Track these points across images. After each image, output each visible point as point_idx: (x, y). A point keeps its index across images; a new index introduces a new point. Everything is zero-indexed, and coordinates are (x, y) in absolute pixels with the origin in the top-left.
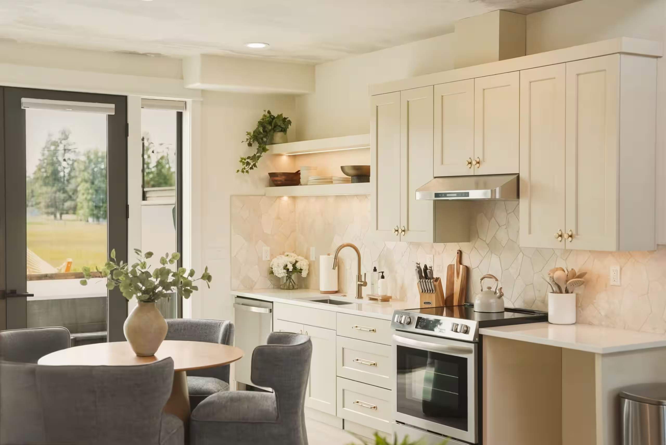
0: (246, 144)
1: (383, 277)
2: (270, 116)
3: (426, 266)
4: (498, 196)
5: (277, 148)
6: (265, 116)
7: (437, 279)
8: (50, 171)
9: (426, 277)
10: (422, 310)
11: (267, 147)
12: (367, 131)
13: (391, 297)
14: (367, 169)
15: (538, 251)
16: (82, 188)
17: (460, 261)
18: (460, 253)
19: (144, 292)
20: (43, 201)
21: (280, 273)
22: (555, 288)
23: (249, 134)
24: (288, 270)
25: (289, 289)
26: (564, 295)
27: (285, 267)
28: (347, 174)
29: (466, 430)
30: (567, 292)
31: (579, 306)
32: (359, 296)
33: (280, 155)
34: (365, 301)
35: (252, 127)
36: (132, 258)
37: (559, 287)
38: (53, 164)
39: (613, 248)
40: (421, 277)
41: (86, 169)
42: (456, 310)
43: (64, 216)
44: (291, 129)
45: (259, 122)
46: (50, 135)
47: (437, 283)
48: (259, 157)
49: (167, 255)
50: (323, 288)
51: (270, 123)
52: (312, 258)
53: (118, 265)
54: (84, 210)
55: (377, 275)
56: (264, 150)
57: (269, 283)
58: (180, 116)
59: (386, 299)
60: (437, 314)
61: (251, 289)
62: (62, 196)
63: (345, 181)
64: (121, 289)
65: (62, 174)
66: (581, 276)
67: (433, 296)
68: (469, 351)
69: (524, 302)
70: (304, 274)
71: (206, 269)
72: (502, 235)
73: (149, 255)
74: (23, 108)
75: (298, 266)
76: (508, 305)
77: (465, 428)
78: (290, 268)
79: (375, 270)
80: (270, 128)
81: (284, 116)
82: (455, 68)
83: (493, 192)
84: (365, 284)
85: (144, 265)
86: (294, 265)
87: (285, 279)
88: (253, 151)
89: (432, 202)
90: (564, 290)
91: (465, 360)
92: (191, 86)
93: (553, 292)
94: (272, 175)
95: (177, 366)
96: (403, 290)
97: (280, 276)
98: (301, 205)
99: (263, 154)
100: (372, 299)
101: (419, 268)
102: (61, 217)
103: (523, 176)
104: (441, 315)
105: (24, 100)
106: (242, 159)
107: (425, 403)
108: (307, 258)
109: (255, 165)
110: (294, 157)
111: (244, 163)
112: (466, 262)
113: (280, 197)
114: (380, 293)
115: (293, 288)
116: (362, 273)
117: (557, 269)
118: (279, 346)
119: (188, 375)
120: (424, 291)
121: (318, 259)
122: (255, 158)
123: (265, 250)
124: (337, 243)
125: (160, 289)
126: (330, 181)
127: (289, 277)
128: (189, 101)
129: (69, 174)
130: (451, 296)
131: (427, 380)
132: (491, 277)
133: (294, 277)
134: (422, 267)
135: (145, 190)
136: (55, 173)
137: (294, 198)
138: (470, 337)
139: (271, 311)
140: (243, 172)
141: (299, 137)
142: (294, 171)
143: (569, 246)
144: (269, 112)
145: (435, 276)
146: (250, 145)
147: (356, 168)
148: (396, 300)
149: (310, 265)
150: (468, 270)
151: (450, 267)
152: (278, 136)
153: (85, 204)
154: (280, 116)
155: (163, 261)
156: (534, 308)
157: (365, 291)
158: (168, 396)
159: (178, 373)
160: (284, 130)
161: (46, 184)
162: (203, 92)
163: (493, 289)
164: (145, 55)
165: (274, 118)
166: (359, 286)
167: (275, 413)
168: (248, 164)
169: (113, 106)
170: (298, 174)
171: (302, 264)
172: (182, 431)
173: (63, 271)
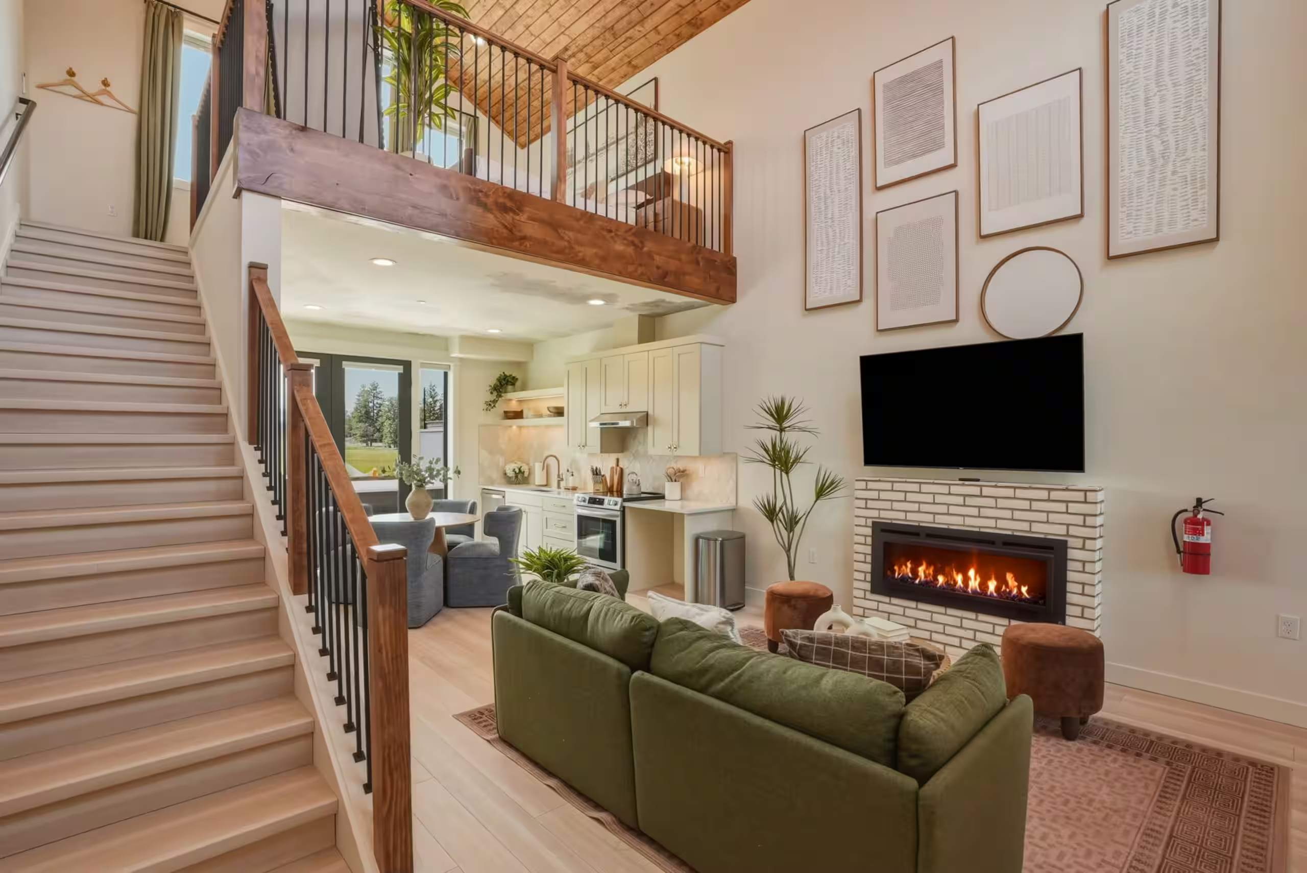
0: (489, 393)
1: (572, 475)
2: (505, 375)
3: (597, 468)
4: (635, 425)
5: (510, 395)
6: (501, 375)
7: (603, 476)
8: (363, 412)
9: (597, 474)
10: (594, 493)
11: (503, 395)
12: (562, 386)
13: (577, 488)
14: (562, 408)
15: (661, 457)
16: (387, 423)
17: (618, 465)
18: (618, 460)
19: (418, 481)
20: (358, 433)
21: (510, 474)
22: (669, 479)
23: (491, 386)
24: (515, 472)
25: (516, 484)
26: (674, 483)
27: (514, 470)
28: (550, 412)
29: (616, 562)
30: (675, 481)
31: (683, 489)
32: (559, 487)
33: (510, 400)
34: (562, 490)
35: (493, 381)
36: (414, 461)
37: (671, 478)
38: (365, 406)
39: (697, 454)
40: (594, 474)
41: (389, 411)
42: (615, 494)
43: (374, 444)
44: (518, 384)
45: (497, 379)
46: (363, 387)
47: (603, 478)
48: (497, 401)
49: (433, 459)
50: (537, 483)
51: (504, 379)
52: (531, 464)
53: (402, 464)
54: (387, 440)
55: (569, 474)
56: (500, 396)
57: (503, 481)
58: (446, 374)
59: (574, 489)
60: (603, 495)
61: (492, 484)
62: (371, 429)
63: (550, 416)
64: (404, 479)
65: (372, 414)
66: (683, 471)
67: (601, 486)
68: (617, 516)
69: (653, 488)
70: (526, 474)
71: (457, 467)
72: (641, 449)
73: (421, 458)
74: (343, 367)
75: (522, 469)
76: (643, 490)
77: (614, 561)
78: (517, 471)
79: (568, 471)
80: (504, 382)
81: (513, 375)
82: (614, 348)
83: (632, 422)
84: (562, 479)
85: (418, 465)
86: (520, 469)
87: (514, 478)
88: (493, 397)
89: (599, 429)
90: (673, 480)
91: (615, 522)
92: (453, 355)
93: (668, 481)
94: (505, 412)
95: (437, 524)
96: (585, 483)
97: (510, 476)
98: (524, 431)
99: (500, 399)
100: (565, 489)
101: (592, 468)
102: (371, 444)
103: (650, 412)
104: (607, 495)
105: (344, 363)
106: (486, 402)
107: (600, 550)
108: (528, 464)
109: (494, 406)
110: (520, 401)
111: (487, 405)
112: (621, 465)
113: (511, 427)
114: (570, 485)
115: (519, 484)
116: (560, 473)
117: (669, 468)
118: (503, 512)
119: (447, 533)
120: (595, 482)
121: (534, 465)
122: (495, 401)
123: (501, 460)
124: (546, 454)
125: (429, 479)
126: (541, 416)
127: (516, 477)
128: (452, 364)
129: (377, 414)
130: (612, 486)
131: (601, 538)
132: (633, 473)
133: (519, 476)
134: (595, 468)
135: (426, 422)
136: (367, 413)
137: (520, 427)
138: (618, 507)
139: (504, 497)
140: (487, 410)
141: (524, 388)
142: (519, 410)
143: (676, 454)
144: (504, 373)
145: (602, 473)
146: (492, 393)
147: (557, 408)
148: (581, 489)
149: (529, 469)
150: (622, 470)
151: (612, 468)
152: (510, 387)
153: (389, 435)
154: (511, 375)
155: (431, 463)
156: (659, 492)
157: (563, 484)
158: (432, 540)
159: (438, 529)
160: (513, 384)
161: (360, 421)
162: (461, 359)
163: (634, 481)
164: (424, 335)
165: (507, 376)
166: (559, 482)
167: (499, 552)
168: (490, 405)
169: (402, 367)
170: (522, 412)
171: (525, 468)
172: (442, 563)
173: (372, 475)
